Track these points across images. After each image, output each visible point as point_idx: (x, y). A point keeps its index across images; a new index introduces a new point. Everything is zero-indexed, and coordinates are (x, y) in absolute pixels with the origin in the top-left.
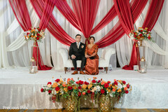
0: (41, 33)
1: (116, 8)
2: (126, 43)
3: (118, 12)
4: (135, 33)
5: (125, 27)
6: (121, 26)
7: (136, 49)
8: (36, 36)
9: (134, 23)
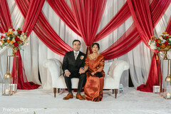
0: (22, 37)
1: (130, 6)
2: (142, 54)
3: (132, 11)
4: (157, 40)
5: (141, 32)
6: (136, 30)
7: (156, 64)
8: (14, 40)
9: (154, 27)
